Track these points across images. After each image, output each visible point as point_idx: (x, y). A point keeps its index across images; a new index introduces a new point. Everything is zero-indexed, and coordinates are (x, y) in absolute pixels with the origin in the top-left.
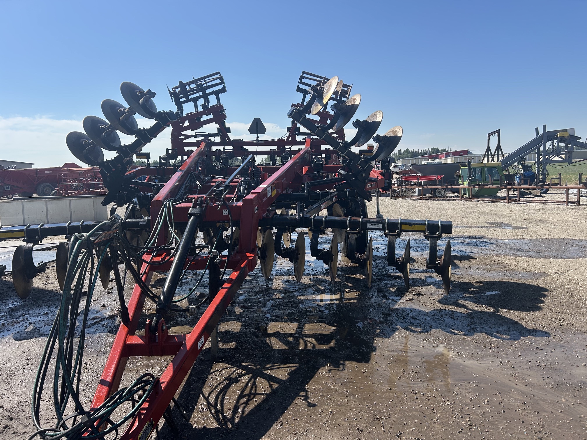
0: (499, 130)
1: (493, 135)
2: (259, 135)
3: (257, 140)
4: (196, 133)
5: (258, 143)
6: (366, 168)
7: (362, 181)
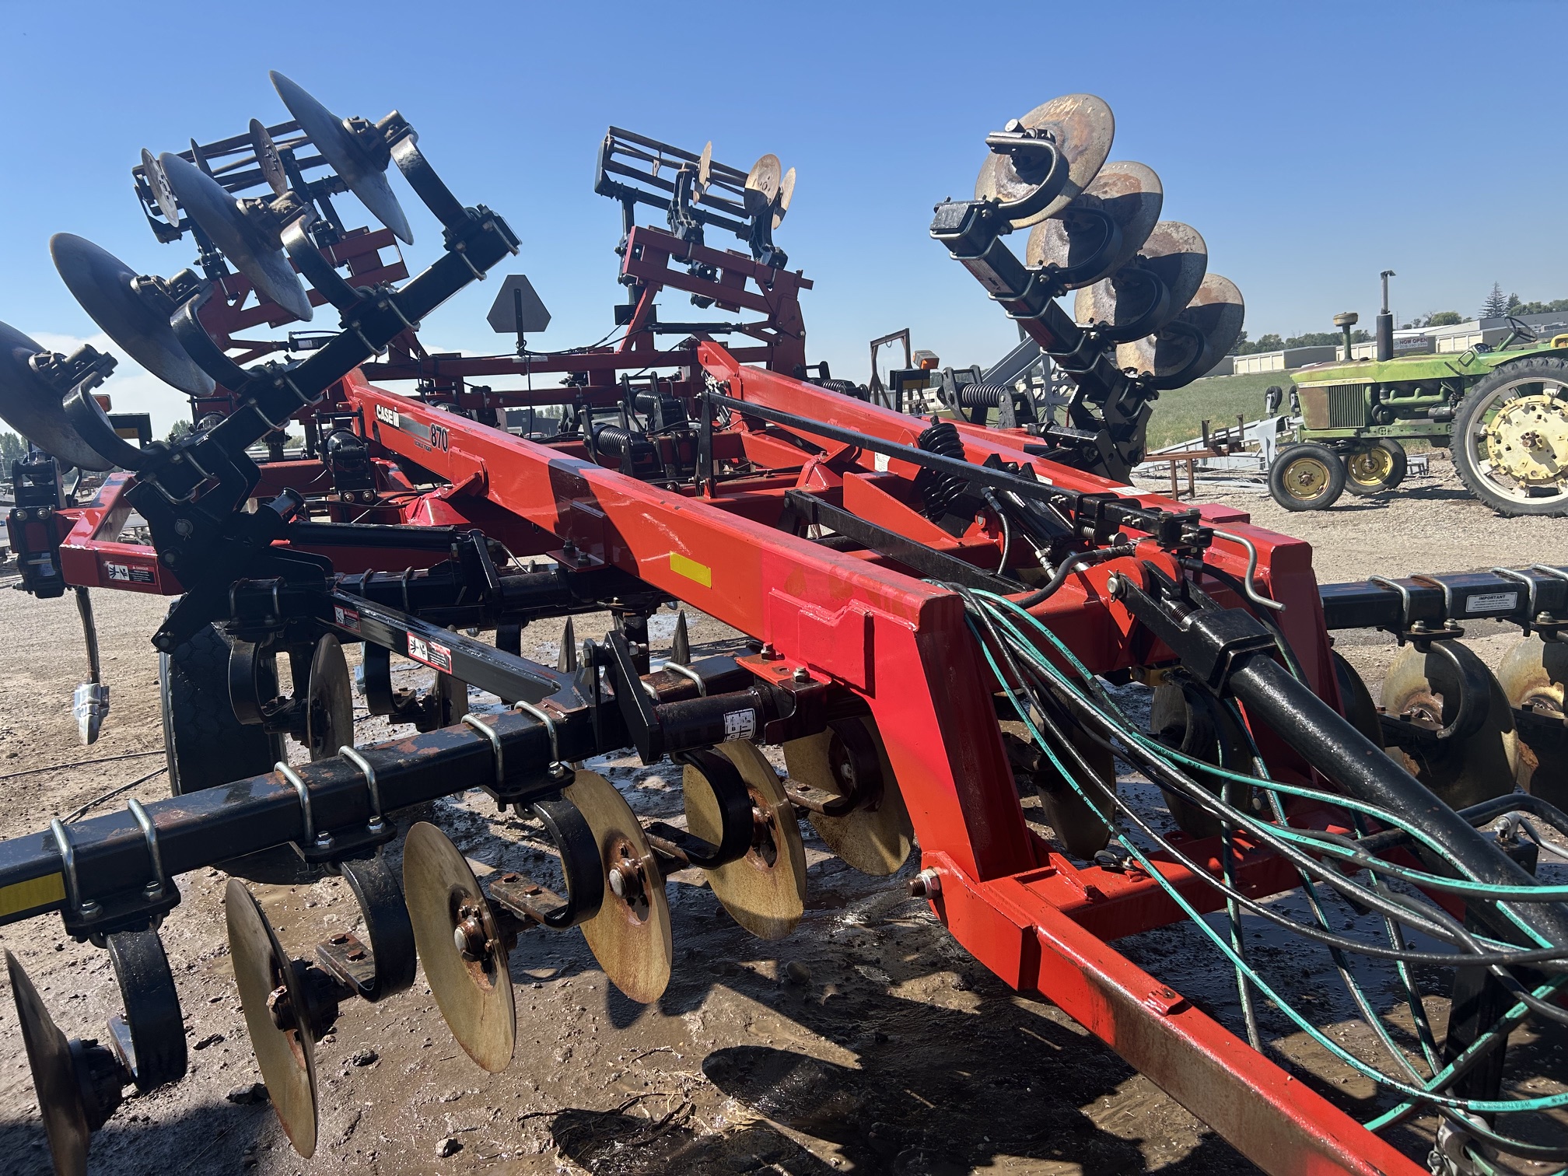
0: (907, 331)
1: (889, 343)
2: (526, 335)
3: (521, 352)
4: (291, 333)
5: (527, 365)
6: (1137, 413)
7: (1126, 457)
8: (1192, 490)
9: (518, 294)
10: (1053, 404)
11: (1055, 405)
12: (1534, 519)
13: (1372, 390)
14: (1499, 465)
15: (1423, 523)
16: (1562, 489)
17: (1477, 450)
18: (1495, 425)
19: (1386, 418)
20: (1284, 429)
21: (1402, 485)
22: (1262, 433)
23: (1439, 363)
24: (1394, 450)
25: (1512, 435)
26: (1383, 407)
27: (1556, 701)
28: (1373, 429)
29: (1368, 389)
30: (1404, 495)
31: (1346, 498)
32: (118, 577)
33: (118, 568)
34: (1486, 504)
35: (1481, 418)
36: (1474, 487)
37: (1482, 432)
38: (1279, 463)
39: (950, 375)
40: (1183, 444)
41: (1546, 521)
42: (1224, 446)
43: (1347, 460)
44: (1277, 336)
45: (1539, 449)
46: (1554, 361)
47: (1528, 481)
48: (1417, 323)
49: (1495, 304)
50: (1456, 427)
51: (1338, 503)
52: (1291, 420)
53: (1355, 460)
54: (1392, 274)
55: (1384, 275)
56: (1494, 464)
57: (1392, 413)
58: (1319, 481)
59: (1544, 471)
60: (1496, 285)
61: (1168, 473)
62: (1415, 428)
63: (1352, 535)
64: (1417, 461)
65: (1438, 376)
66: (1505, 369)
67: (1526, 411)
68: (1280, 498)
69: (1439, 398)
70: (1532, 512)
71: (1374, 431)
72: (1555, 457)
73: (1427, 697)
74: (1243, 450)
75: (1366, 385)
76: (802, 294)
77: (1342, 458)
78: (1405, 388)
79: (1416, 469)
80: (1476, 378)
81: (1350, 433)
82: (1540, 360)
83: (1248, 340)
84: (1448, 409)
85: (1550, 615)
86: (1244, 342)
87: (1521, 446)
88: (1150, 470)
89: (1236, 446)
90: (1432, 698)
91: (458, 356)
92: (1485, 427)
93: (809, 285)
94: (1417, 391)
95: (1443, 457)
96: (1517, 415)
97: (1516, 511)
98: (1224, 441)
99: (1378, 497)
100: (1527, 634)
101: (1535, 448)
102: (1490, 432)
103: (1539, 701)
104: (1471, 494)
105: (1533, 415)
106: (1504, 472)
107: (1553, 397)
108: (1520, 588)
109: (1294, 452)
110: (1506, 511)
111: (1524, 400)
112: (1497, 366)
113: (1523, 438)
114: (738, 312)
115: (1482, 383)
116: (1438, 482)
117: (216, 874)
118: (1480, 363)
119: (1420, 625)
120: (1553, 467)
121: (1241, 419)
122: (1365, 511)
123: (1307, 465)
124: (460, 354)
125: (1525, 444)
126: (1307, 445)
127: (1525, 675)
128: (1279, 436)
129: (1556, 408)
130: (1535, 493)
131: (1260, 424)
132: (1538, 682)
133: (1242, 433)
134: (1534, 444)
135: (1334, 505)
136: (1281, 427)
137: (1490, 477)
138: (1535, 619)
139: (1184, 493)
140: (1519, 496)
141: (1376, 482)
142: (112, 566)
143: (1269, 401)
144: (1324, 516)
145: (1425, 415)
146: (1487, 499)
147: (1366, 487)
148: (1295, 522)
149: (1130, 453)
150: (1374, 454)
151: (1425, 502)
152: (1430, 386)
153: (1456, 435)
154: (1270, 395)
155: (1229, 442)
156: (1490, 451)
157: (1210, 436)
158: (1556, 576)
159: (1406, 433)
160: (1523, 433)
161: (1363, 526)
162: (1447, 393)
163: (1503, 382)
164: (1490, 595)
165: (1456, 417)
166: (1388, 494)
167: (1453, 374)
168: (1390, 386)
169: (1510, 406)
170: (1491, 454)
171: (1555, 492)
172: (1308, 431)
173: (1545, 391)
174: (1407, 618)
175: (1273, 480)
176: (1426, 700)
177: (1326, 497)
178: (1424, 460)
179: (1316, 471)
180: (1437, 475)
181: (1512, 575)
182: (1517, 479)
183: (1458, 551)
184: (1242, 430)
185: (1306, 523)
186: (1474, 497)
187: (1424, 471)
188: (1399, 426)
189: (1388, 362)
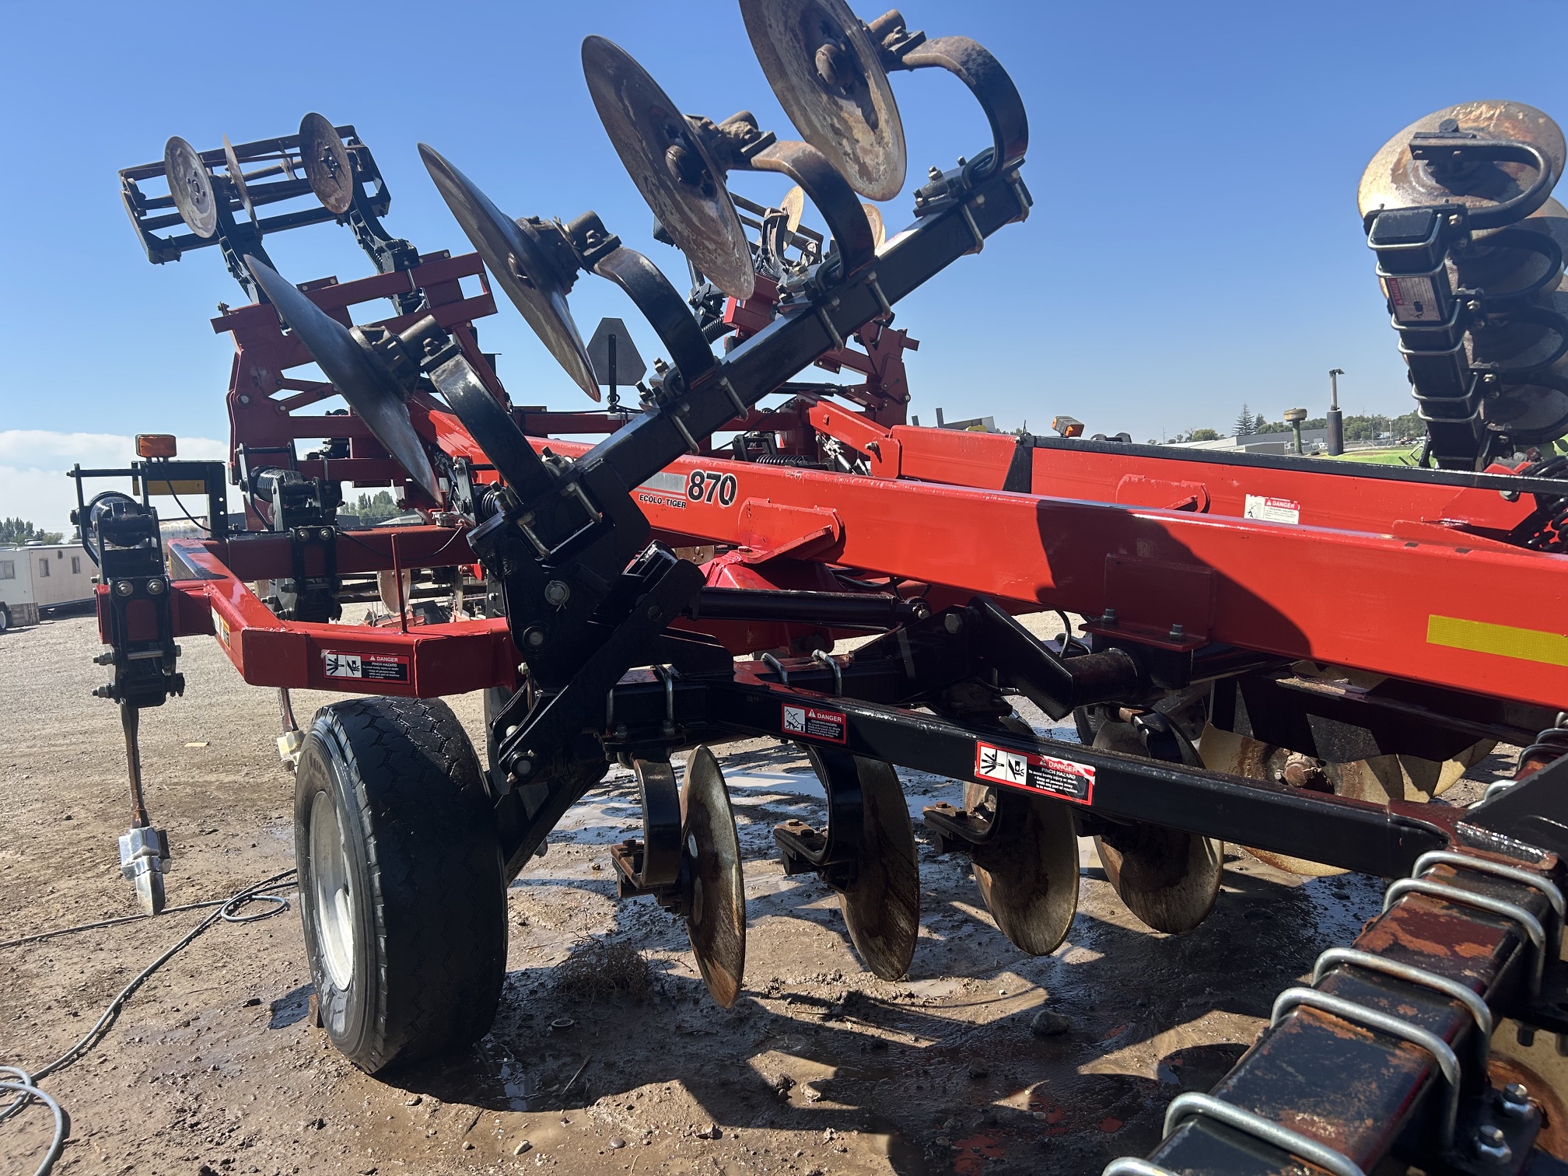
3: (613, 408)
9: (612, 341)
32: (342, 672)
33: (342, 659)
49: (1245, 422)
54: (1340, 372)
55: (1333, 373)
60: (1245, 406)
76: (907, 354)
91: (543, 410)
93: (914, 345)
114: (838, 373)
117: (419, 1101)
124: (545, 407)
142: (333, 657)
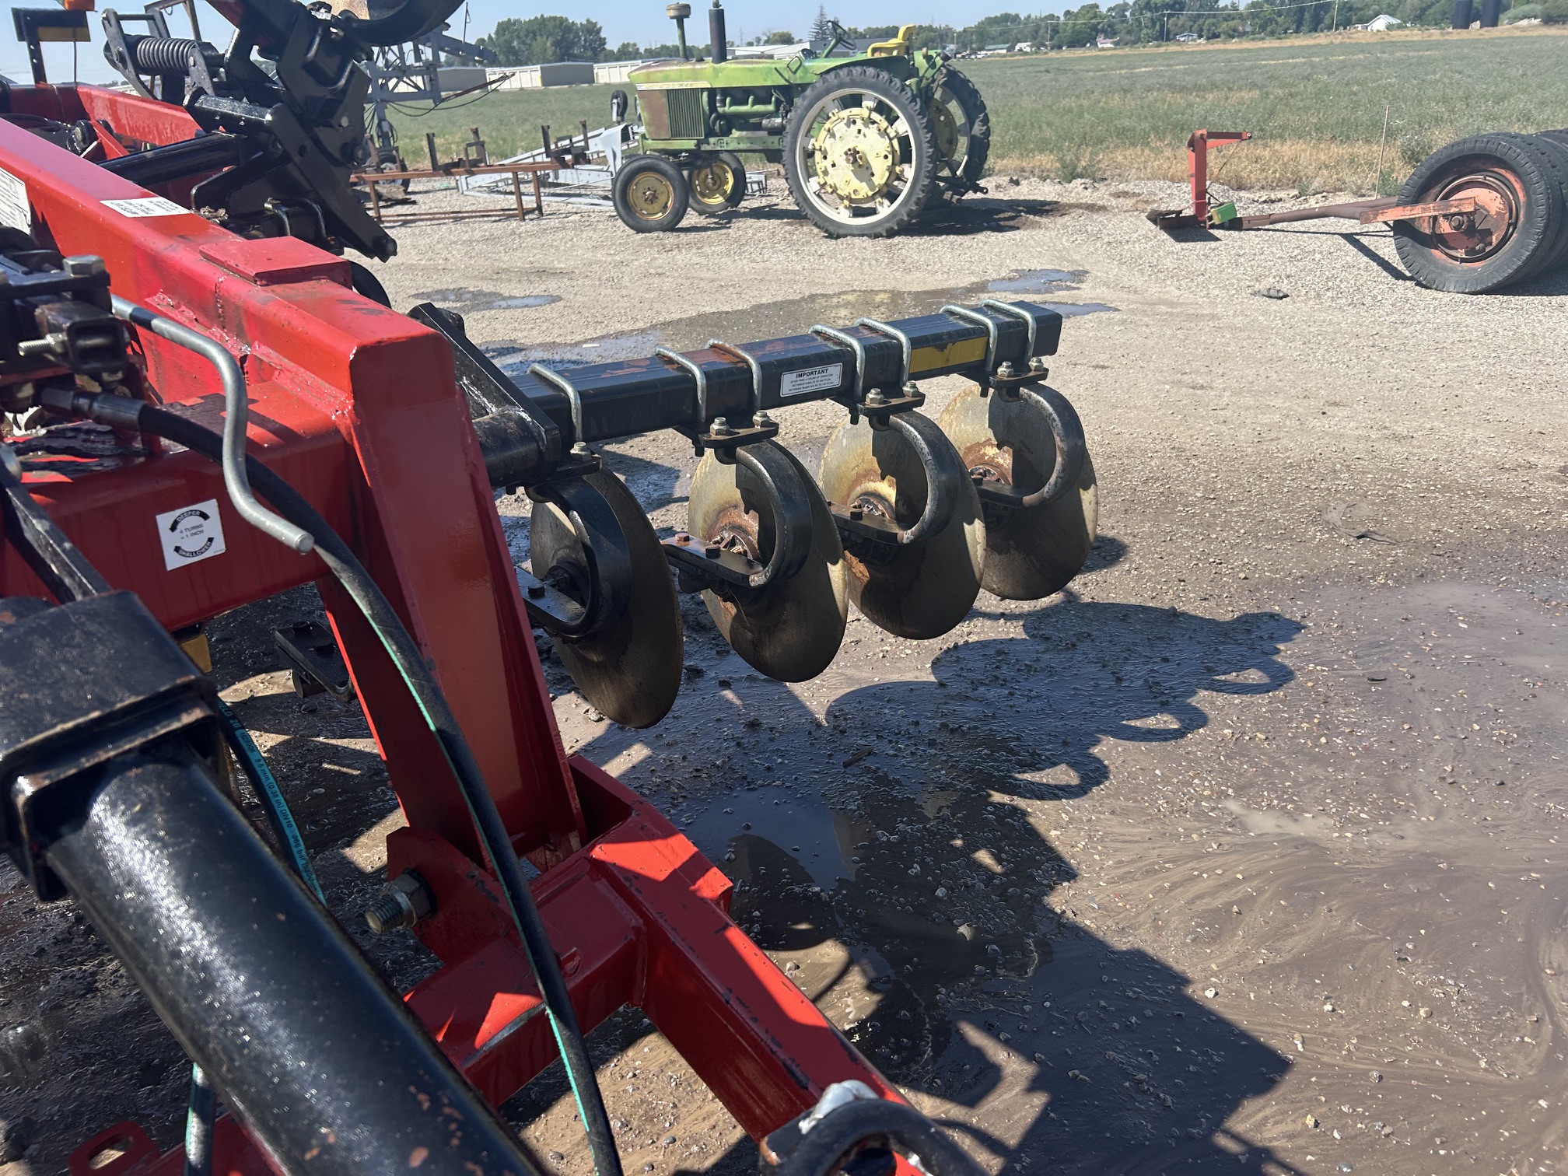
6: (343, 82)
7: (337, 155)
8: (539, 208)
10: (382, 101)
11: (385, 101)
12: (857, 240)
13: (709, 97)
14: (826, 183)
15: (761, 246)
16: (879, 208)
17: (807, 168)
18: (820, 140)
19: (725, 128)
20: (629, 139)
21: (743, 204)
22: (606, 142)
23: (770, 69)
24: (734, 165)
25: (836, 151)
26: (720, 116)
27: (887, 501)
28: (712, 140)
29: (705, 94)
30: (745, 215)
31: (691, 218)
34: (816, 225)
35: (809, 131)
36: (805, 206)
37: (810, 147)
38: (621, 177)
39: (113, 21)
40: (529, 154)
41: (867, 242)
42: (568, 157)
43: (690, 176)
44: (635, 45)
45: (860, 166)
46: (871, 71)
47: (851, 200)
48: (758, 40)
49: (821, 26)
50: (788, 139)
51: (684, 223)
52: (636, 129)
53: (699, 174)
56: (822, 182)
57: (732, 122)
58: (662, 199)
59: (864, 190)
60: (822, 8)
61: (512, 188)
62: (750, 140)
63: (695, 259)
64: (755, 178)
65: (769, 83)
66: (828, 77)
67: (848, 125)
68: (626, 218)
69: (771, 107)
70: (855, 232)
71: (713, 144)
72: (873, 175)
73: (739, 516)
74: (589, 162)
75: (703, 90)
77: (685, 173)
78: (739, 95)
79: (756, 187)
80: (803, 87)
81: (689, 144)
82: (859, 69)
83: (608, 47)
84: (779, 120)
85: (882, 393)
86: (604, 49)
87: (844, 162)
88: (500, 184)
89: (581, 157)
90: (746, 517)
92: (812, 141)
94: (751, 99)
95: (779, 174)
96: (840, 129)
97: (841, 232)
98: (567, 151)
99: (721, 217)
100: (854, 421)
101: (856, 165)
102: (817, 147)
103: (868, 502)
104: (802, 214)
105: (854, 128)
106: (830, 190)
107: (871, 110)
108: (845, 356)
109: (636, 164)
110: (834, 232)
111: (846, 113)
112: (821, 74)
113: (846, 154)
115: (808, 92)
116: (775, 200)
118: (806, 70)
119: (722, 424)
120: (871, 185)
121: (584, 126)
122: (709, 233)
123: (647, 181)
125: (848, 160)
126: (649, 157)
127: (853, 465)
128: (626, 147)
129: (874, 122)
130: (858, 212)
131: (605, 133)
132: (866, 475)
133: (587, 143)
134: (855, 161)
135: (680, 226)
136: (625, 136)
137: (819, 196)
138: (863, 400)
139: (532, 211)
140: (843, 216)
141: (718, 200)
143: (615, 108)
144: (670, 238)
145: (758, 127)
146: (817, 219)
147: (709, 206)
148: (641, 245)
149: (344, 146)
150: (717, 170)
151: (763, 222)
152: (762, 94)
153: (787, 149)
154: (615, 101)
155: (573, 151)
156: (818, 167)
157: (553, 147)
158: (886, 335)
159: (742, 146)
160: (846, 149)
161: (706, 249)
162: (778, 103)
163: (828, 92)
164: (808, 370)
165: (787, 130)
166: (728, 216)
167: (782, 82)
168: (726, 92)
169: (833, 118)
170: (819, 171)
171: (873, 212)
172: (650, 141)
173: (864, 104)
174: (703, 413)
175: (617, 197)
176: (739, 521)
177: (671, 216)
178: (762, 178)
179: (660, 188)
180: (774, 193)
181: (835, 337)
182: (841, 198)
183: (792, 276)
184: (586, 139)
185: (651, 246)
186: (805, 217)
187: (763, 189)
188: (736, 138)
189: (723, 64)
